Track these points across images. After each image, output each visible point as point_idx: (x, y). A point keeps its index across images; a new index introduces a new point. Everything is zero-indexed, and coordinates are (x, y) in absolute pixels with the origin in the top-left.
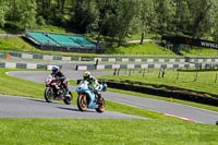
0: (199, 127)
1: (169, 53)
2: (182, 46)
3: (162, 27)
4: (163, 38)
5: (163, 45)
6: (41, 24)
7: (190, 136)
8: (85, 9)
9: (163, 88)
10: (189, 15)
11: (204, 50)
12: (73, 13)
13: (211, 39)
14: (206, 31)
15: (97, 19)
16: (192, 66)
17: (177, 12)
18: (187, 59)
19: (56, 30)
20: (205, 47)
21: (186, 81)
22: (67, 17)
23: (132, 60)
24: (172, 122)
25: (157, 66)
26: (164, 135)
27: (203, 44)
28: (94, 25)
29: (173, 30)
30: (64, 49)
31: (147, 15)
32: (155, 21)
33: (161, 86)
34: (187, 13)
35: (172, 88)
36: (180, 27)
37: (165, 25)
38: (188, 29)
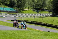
0: (43, 32)
1: (36, 13)
2: (39, 11)
3: (34, 6)
4: (34, 8)
5: (34, 10)
6: (1, 5)
7: (41, 35)
8: (13, 1)
9: (34, 22)
10: (41, 2)
11: (45, 12)
12: (10, 2)
13: (47, 9)
14: (45, 7)
15: (16, 4)
16: (42, 16)
17: (38, 1)
18: (40, 14)
19: (5, 6)
20: (45, 11)
21: (40, 20)
22: (8, 3)
23: (26, 14)
24: (36, 31)
25: (32, 16)
26: (34, 35)
27: (44, 10)
28: (16, 5)
29: (36, 6)
30: (8, 12)
31: (29, 2)
32: (32, 4)
33: (34, 21)
34: (40, 2)
35: (36, 22)
36: (38, 6)
37: (35, 5)
38: (41, 6)
